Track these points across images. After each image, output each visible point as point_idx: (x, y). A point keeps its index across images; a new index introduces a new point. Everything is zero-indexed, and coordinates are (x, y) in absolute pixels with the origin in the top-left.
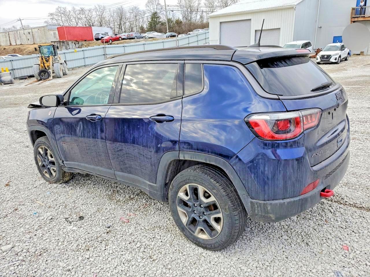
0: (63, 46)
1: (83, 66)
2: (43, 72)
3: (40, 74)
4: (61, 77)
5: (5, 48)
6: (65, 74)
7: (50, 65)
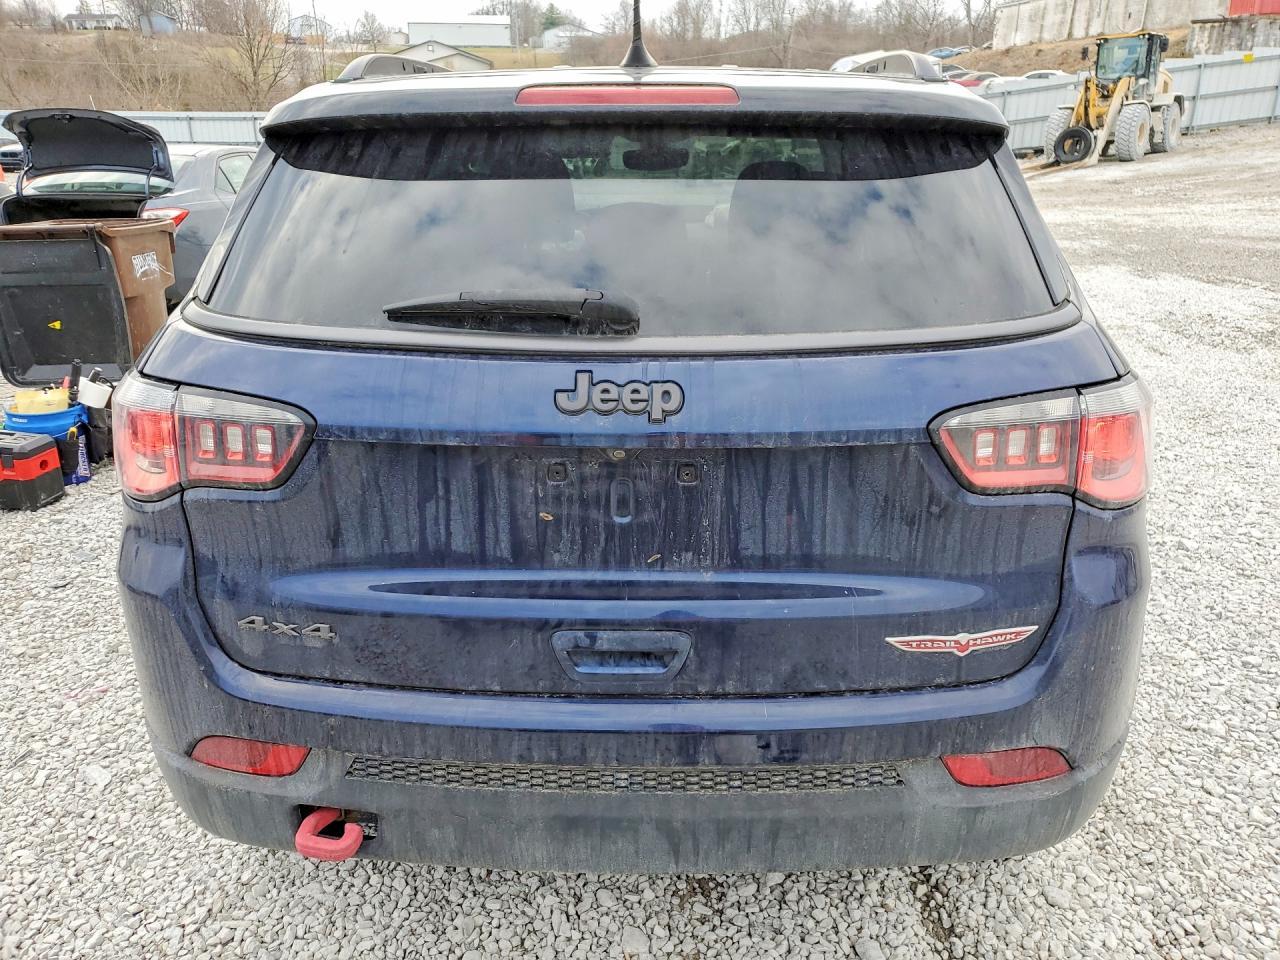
0: (1230, 36)
1: (1261, 120)
2: (1072, 137)
3: (1059, 144)
4: (1132, 160)
5: (1040, 51)
6: (1155, 149)
7: (1106, 113)
